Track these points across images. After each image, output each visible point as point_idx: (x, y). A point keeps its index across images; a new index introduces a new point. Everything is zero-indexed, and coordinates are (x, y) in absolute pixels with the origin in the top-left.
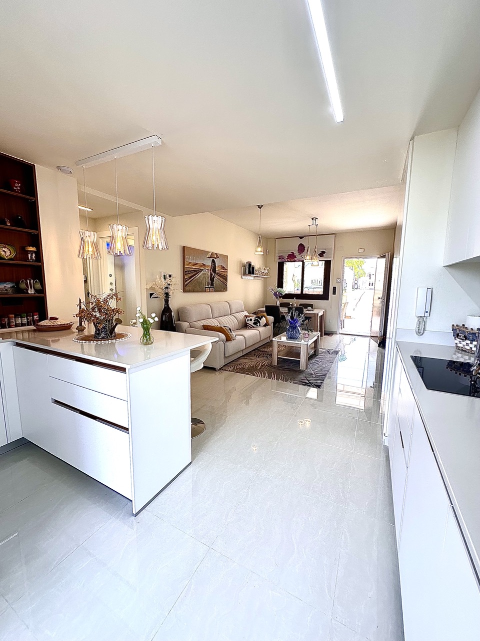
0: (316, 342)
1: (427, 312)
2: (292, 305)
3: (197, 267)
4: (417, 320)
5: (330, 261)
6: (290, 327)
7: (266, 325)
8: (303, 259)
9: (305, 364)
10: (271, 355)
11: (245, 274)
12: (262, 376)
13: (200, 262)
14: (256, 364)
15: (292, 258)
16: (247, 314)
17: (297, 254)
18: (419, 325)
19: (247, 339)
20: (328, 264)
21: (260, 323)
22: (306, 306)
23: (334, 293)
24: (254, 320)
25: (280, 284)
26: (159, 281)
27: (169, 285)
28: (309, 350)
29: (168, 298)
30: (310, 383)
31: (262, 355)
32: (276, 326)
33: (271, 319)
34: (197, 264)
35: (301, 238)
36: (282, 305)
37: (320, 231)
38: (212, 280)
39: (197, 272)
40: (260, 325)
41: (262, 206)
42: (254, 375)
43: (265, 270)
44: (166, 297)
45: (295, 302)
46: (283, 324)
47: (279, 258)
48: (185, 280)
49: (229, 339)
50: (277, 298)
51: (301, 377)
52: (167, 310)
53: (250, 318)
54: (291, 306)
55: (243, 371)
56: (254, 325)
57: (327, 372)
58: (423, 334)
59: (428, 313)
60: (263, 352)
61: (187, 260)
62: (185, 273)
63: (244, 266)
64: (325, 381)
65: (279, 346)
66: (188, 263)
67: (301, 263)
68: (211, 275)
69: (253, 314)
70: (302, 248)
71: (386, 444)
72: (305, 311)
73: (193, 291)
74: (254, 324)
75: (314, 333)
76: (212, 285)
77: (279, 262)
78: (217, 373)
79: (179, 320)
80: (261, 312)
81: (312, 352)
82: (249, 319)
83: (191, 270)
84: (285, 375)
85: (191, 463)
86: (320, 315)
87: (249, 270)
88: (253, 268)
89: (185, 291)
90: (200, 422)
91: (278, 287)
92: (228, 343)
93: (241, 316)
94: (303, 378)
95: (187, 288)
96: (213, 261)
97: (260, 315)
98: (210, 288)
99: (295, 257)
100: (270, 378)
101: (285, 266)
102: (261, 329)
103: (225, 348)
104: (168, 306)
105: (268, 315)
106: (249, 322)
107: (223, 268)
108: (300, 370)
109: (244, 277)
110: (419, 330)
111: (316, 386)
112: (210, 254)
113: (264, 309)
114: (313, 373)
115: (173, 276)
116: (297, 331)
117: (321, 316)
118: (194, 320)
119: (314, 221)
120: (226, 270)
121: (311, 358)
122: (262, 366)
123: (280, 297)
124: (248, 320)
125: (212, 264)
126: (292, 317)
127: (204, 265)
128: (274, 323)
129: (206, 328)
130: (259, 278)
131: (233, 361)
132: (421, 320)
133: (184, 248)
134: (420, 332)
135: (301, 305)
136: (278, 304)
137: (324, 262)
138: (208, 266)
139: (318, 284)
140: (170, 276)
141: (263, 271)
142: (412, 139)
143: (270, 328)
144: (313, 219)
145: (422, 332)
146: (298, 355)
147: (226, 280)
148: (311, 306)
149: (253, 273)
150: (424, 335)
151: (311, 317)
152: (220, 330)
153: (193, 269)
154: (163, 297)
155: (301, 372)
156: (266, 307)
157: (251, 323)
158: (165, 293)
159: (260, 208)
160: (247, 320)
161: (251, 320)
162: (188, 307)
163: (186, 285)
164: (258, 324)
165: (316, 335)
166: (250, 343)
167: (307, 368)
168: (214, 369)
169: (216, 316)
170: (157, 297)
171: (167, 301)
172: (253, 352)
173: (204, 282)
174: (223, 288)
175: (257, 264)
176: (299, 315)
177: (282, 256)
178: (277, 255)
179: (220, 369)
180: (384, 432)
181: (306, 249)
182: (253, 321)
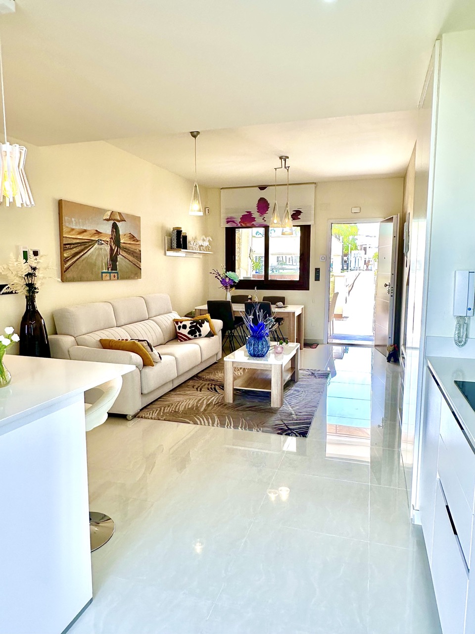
0: (294, 360)
1: (470, 309)
2: (251, 299)
3: (85, 237)
4: (455, 322)
5: (310, 225)
6: (252, 336)
7: (211, 335)
8: (266, 223)
9: (279, 398)
10: (222, 387)
11: (171, 248)
12: (209, 423)
13: (91, 227)
14: (197, 402)
15: (248, 221)
16: (178, 317)
17: (256, 214)
18: (459, 330)
19: (179, 360)
20: (306, 231)
21: (200, 331)
22: (275, 300)
23: (317, 278)
24: (190, 328)
25: (231, 265)
26: (16, 263)
27: (34, 269)
28: (284, 374)
29: (34, 292)
30: (289, 429)
31: (206, 386)
32: (227, 334)
33: (218, 324)
34: (85, 231)
35: (262, 188)
36: (236, 299)
37: (293, 177)
38: (113, 259)
39: (87, 245)
40: (200, 335)
41: (198, 133)
42: (195, 423)
43: (204, 240)
44: (29, 291)
45: (257, 295)
46: (238, 332)
47: (228, 222)
48: (64, 261)
49: (147, 362)
50: (226, 289)
51: (274, 420)
52: (31, 314)
53: (184, 323)
54: (249, 301)
55: (177, 416)
56: (190, 336)
57: (314, 409)
58: (465, 343)
59: (472, 310)
60: (206, 380)
61: (67, 225)
62: (64, 247)
63: (170, 235)
64: (313, 424)
65: (235, 369)
66: (69, 230)
67: (262, 230)
68: (112, 250)
69: (186, 316)
70: (263, 205)
71: (417, 522)
72: (274, 309)
73: (80, 279)
74: (189, 333)
75: (291, 344)
76: (114, 268)
77: (226, 228)
78: (130, 424)
79: (56, 334)
80: (201, 312)
81: (288, 377)
82: (181, 325)
83: (75, 241)
84: (248, 418)
85: (91, 600)
86: (296, 315)
87: (179, 241)
88: (185, 238)
89: (64, 279)
90: (105, 518)
91: (228, 270)
92: (148, 370)
93: (167, 320)
94: (277, 422)
95: (69, 275)
96: (115, 227)
97: (199, 318)
98: (110, 273)
99: (253, 219)
100: (222, 425)
101: (237, 235)
102: (203, 342)
103: (143, 380)
104: (34, 307)
105: (212, 318)
106: (182, 331)
107: (132, 237)
108: (271, 409)
109: (170, 253)
110: (459, 337)
111: (300, 434)
112: (109, 213)
113: (205, 307)
114: (293, 412)
115: (40, 253)
116: (264, 343)
117: (299, 316)
118: (84, 331)
119: (283, 162)
120: (138, 241)
121: (287, 385)
122: (208, 405)
123: (232, 287)
124: (179, 327)
125: (112, 231)
126: (255, 320)
127: (98, 233)
128: (223, 331)
129: (106, 345)
130: (195, 255)
131: (157, 400)
132: (461, 323)
133: (60, 203)
134: (461, 341)
135: (265, 298)
136: (229, 299)
137: (299, 228)
138: (106, 235)
139: (291, 263)
140: (36, 253)
141: (201, 243)
142: (439, 38)
143: (217, 339)
144: (281, 158)
145: (464, 340)
146: (267, 383)
147: (138, 257)
148: (282, 300)
149: (185, 248)
150: (466, 345)
151: (282, 319)
152: (132, 347)
153: (78, 241)
154: (23, 292)
155: (273, 411)
156: (210, 304)
157: (185, 332)
158: (28, 285)
159: (195, 137)
160: (177, 326)
161: (185, 327)
162: (72, 309)
163: (67, 269)
164: (198, 334)
165: (293, 347)
166: (184, 367)
167: (282, 404)
168: (123, 417)
169: (122, 322)
170: (12, 293)
171: (31, 300)
172: (191, 383)
173: (99, 263)
174: (135, 272)
175: (191, 231)
176: (265, 317)
177: (231, 218)
178: (223, 217)
179: (135, 416)
180: (413, 502)
181: (271, 206)
182: (188, 329)
